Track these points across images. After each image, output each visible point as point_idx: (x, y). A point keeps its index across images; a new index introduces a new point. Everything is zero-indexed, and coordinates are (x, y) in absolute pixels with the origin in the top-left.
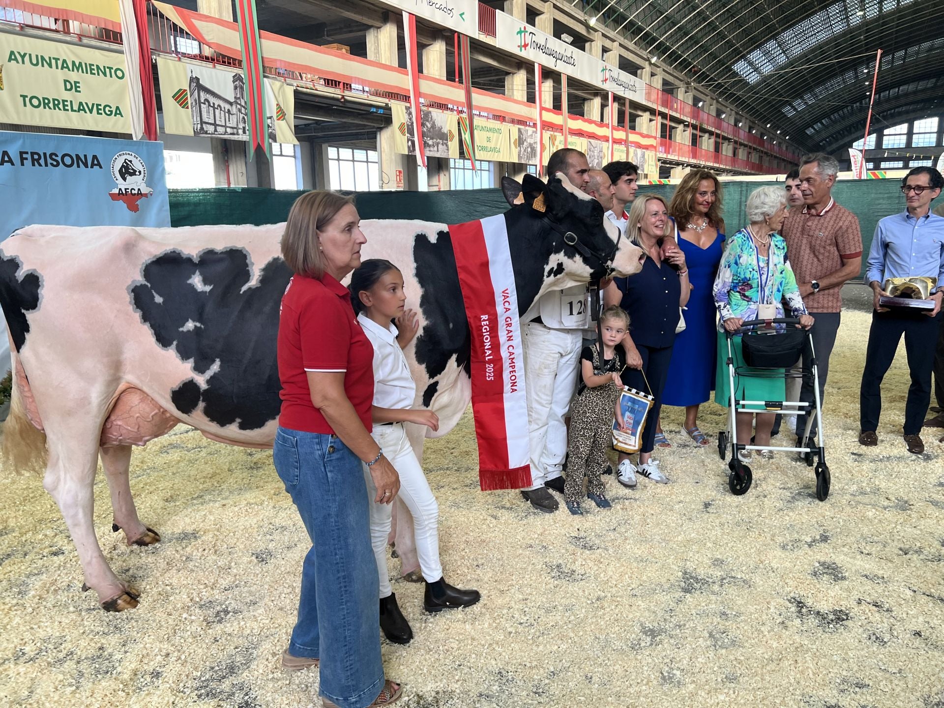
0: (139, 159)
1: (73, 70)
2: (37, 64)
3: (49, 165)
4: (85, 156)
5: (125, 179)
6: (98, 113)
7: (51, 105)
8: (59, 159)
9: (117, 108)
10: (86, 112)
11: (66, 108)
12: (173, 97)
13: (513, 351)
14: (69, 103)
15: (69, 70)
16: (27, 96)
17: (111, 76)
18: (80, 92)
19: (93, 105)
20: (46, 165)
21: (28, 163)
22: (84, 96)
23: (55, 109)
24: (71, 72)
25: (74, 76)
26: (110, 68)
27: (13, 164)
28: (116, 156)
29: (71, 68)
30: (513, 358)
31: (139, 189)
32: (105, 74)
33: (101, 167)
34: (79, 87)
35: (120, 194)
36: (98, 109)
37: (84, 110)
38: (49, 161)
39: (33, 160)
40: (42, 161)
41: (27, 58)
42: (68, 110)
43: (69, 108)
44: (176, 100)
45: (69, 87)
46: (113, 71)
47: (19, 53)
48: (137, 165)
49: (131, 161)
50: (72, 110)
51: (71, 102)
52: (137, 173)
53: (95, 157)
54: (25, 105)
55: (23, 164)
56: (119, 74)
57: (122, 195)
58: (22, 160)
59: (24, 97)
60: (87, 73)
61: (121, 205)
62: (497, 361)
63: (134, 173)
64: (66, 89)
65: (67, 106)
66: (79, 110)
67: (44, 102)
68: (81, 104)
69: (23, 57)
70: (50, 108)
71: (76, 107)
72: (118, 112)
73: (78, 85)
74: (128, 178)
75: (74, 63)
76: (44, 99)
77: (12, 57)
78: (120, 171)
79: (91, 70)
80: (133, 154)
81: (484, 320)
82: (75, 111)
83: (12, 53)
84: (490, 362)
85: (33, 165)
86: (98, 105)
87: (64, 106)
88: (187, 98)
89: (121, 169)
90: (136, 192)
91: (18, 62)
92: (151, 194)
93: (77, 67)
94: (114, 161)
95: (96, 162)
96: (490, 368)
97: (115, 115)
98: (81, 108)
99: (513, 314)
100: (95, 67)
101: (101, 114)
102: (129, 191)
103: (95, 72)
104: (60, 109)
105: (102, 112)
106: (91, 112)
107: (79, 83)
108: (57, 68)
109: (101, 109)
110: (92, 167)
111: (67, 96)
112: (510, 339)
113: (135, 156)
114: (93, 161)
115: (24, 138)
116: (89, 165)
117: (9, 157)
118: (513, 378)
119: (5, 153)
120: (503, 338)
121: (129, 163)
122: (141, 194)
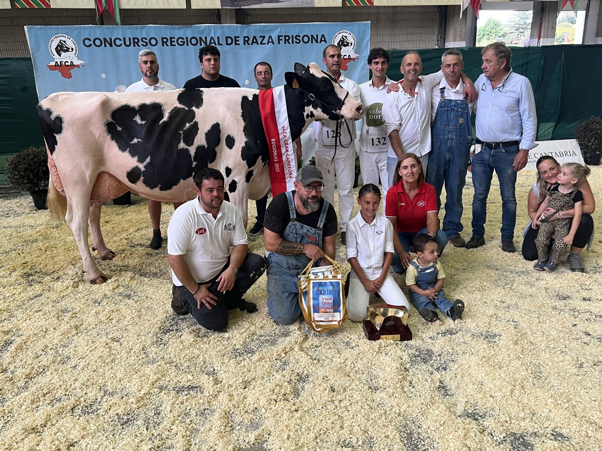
0: (352, 35)
3: (294, 42)
4: (317, 36)
8: (301, 39)
13: (289, 157)
20: (293, 43)
21: (282, 42)
27: (273, 43)
28: (337, 34)
30: (289, 161)
31: (349, 56)
33: (326, 42)
38: (295, 40)
39: (285, 40)
40: (290, 41)
48: (350, 39)
49: (346, 37)
52: (350, 45)
53: (323, 36)
55: (279, 43)
58: (279, 40)
62: (281, 162)
63: (347, 45)
74: (343, 48)
78: (338, 44)
80: (348, 32)
81: (273, 142)
84: (277, 162)
85: (285, 43)
89: (339, 42)
90: (347, 57)
92: (358, 59)
94: (335, 38)
95: (323, 39)
96: (277, 166)
99: (288, 138)
110: (320, 42)
112: (287, 151)
113: (349, 33)
114: (321, 38)
115: (281, 27)
116: (319, 41)
117: (272, 39)
118: (290, 171)
119: (270, 37)
120: (283, 150)
121: (345, 38)
122: (350, 58)
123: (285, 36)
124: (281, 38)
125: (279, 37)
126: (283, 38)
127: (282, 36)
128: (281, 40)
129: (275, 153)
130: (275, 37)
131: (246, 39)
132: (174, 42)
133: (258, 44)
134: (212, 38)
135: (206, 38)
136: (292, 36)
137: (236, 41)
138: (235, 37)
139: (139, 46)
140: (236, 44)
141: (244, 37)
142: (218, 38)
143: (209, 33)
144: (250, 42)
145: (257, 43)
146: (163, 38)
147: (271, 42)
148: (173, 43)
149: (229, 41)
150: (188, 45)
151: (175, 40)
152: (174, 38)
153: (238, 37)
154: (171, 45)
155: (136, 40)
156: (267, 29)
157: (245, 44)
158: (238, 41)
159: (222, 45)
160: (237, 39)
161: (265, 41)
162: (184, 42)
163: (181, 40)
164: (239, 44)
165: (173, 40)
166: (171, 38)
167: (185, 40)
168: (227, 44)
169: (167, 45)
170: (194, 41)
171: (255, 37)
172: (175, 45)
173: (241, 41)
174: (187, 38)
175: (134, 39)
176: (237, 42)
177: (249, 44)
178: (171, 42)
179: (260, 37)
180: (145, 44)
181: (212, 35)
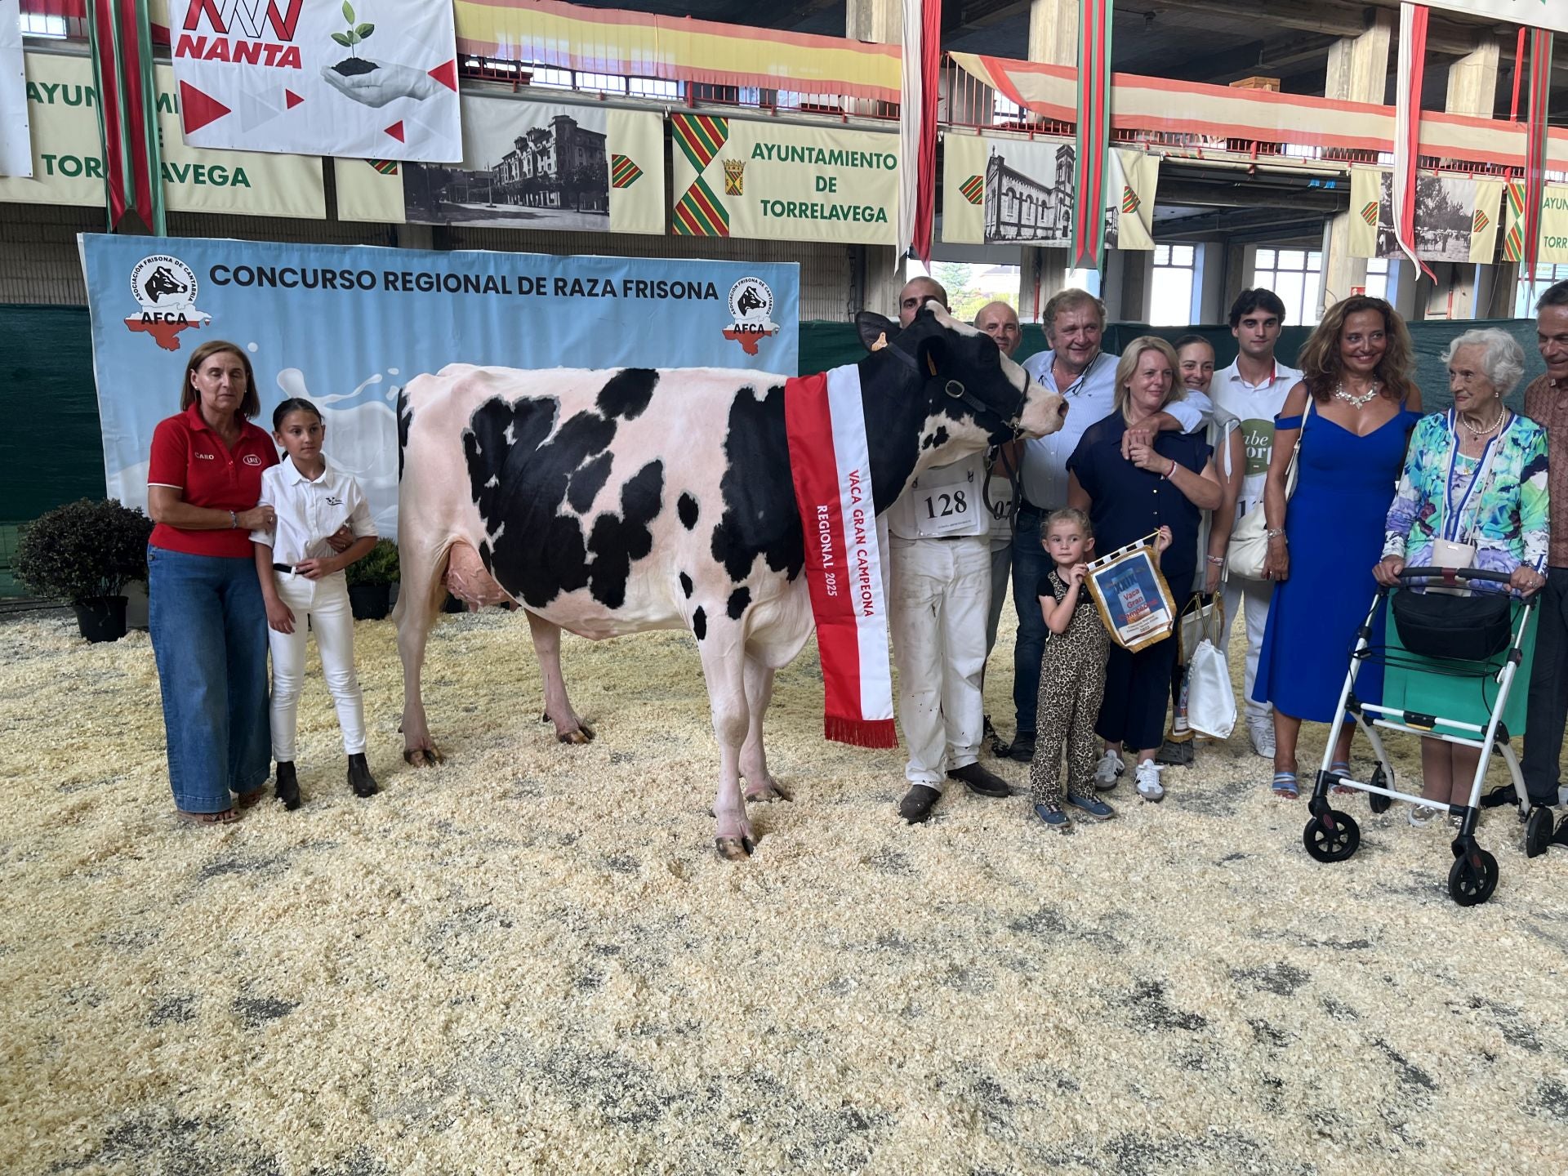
0: (766, 285)
1: (830, 163)
2: (786, 159)
3: (656, 295)
4: (699, 284)
5: (744, 312)
6: (855, 219)
7: (797, 212)
8: (668, 288)
9: (881, 210)
10: (839, 219)
11: (815, 214)
12: (961, 189)
13: (865, 558)
14: (819, 208)
15: (825, 163)
16: (769, 202)
17: (878, 167)
18: (835, 191)
19: (850, 207)
20: (652, 296)
21: (632, 293)
22: (840, 198)
23: (801, 216)
24: (827, 166)
25: (829, 171)
26: (879, 156)
27: (615, 295)
28: (737, 284)
29: (827, 161)
30: (866, 569)
31: (761, 326)
32: (871, 165)
33: (716, 298)
34: (835, 185)
35: (737, 332)
36: (855, 214)
37: (837, 216)
38: (656, 291)
39: (638, 290)
40: (648, 292)
41: (775, 152)
42: (816, 217)
43: (818, 214)
44: (964, 193)
45: (821, 186)
46: (882, 159)
47: (766, 145)
48: (762, 294)
49: (754, 290)
50: (823, 217)
51: (822, 206)
52: (761, 305)
53: (711, 285)
54: (765, 214)
55: (626, 295)
56: (890, 162)
57: (739, 333)
58: (626, 289)
59: (765, 202)
60: (847, 165)
61: (737, 345)
62: (841, 571)
63: (757, 305)
64: (818, 189)
65: (817, 211)
66: (831, 215)
67: (789, 208)
68: (834, 207)
69: (770, 150)
70: (795, 216)
71: (827, 214)
72: (882, 216)
73: (833, 182)
74: (749, 311)
75: (832, 152)
76: (789, 204)
77: (758, 152)
78: (740, 303)
79: (854, 159)
80: (759, 280)
81: (822, 513)
82: (826, 218)
83: (758, 146)
84: (830, 570)
85: (638, 296)
86: (855, 208)
87: (813, 211)
88: (981, 189)
89: (741, 299)
90: (757, 329)
91: (763, 158)
92: (777, 332)
93: (836, 157)
94: (734, 290)
95: (711, 292)
96: (831, 579)
97: (877, 221)
98: (834, 213)
99: (864, 505)
100: (858, 156)
101: (858, 220)
102: (748, 327)
103: (858, 162)
104: (807, 216)
105: (860, 216)
106: (846, 217)
107: (835, 179)
108: (810, 161)
109: (859, 214)
110: (706, 298)
111: (818, 198)
112: (860, 540)
113: (760, 283)
114: (708, 290)
115: (630, 264)
116: (703, 295)
117: (612, 287)
118: (866, 596)
119: (608, 282)
120: (850, 538)
121: (752, 292)
122: (763, 331)
123: (638, 283)
124: (629, 285)
125: (626, 282)
126: (633, 286)
127: (632, 282)
128: (630, 289)
129: (827, 546)
130: (617, 282)
131: (561, 284)
132: (410, 282)
133: (583, 295)
134: (490, 278)
135: (477, 277)
136: (652, 283)
137: (539, 286)
138: (538, 280)
139: (334, 287)
140: (539, 293)
141: (557, 280)
142: (504, 278)
143: (485, 267)
144: (568, 290)
145: (581, 292)
146: (387, 274)
147: (609, 292)
148: (408, 285)
149: (526, 286)
150: (439, 290)
151: (413, 278)
152: (411, 274)
153: (544, 279)
154: (405, 288)
155: (329, 276)
156: (603, 265)
157: (557, 294)
158: (544, 286)
159: (510, 292)
160: (542, 283)
161: (599, 289)
162: (431, 284)
163: (425, 279)
164: (545, 294)
165: (408, 278)
166: (404, 274)
167: (434, 280)
168: (521, 292)
169: (396, 289)
170: (452, 283)
171: (577, 282)
172: (412, 289)
173: (550, 287)
174: (438, 276)
175: (324, 272)
176: (542, 290)
177: (564, 294)
178: (405, 282)
179: (589, 281)
180: (347, 284)
181: (491, 272)
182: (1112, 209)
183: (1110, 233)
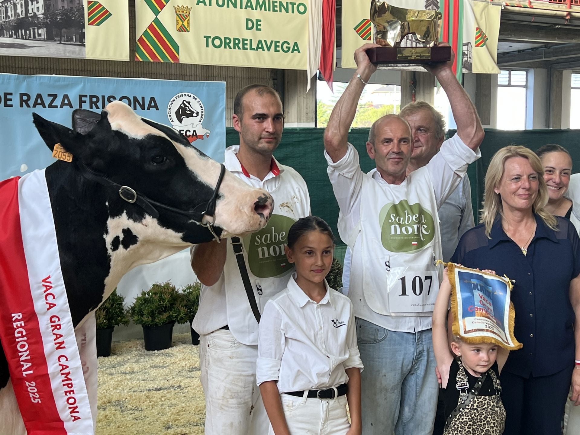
0: (198, 100)
1: (256, 9)
2: (223, 5)
4: (143, 98)
5: (180, 121)
6: (276, 50)
7: (232, 45)
9: (296, 44)
10: (264, 50)
11: (246, 46)
12: (355, 29)
14: (248, 42)
15: (253, 9)
16: (210, 37)
17: (293, 12)
18: (260, 30)
19: (272, 42)
21: (86, 106)
22: (265, 35)
23: (234, 48)
24: (254, 11)
25: (256, 14)
26: (293, 4)
27: (72, 107)
28: (174, 98)
29: (254, 8)
31: (195, 131)
32: (287, 11)
33: (157, 109)
34: (260, 25)
36: (276, 46)
37: (262, 48)
38: (107, 103)
39: (91, 103)
42: (247, 49)
43: (248, 46)
44: (357, 32)
45: (250, 26)
46: (295, 6)
48: (195, 106)
49: (189, 103)
50: (251, 49)
51: (251, 40)
52: (195, 115)
53: (152, 99)
54: (207, 46)
55: (81, 107)
56: (302, 9)
58: (81, 102)
59: (207, 38)
60: (269, 10)
63: (191, 115)
64: (247, 28)
65: (247, 44)
66: (258, 48)
67: (225, 41)
68: (260, 42)
70: (230, 48)
71: (254, 46)
72: (296, 48)
73: (259, 23)
74: (185, 119)
75: (258, 1)
76: (225, 39)
78: (177, 113)
79: (274, 6)
80: (192, 96)
82: (254, 49)
85: (91, 107)
86: (276, 42)
87: (244, 44)
88: (370, 29)
89: (178, 110)
90: (191, 134)
91: (205, 4)
92: (208, 136)
93: (261, 4)
94: (172, 103)
95: (153, 104)
97: (292, 52)
98: (260, 46)
100: (278, 4)
101: (279, 51)
102: (184, 132)
103: (278, 9)
104: (239, 48)
105: (280, 49)
106: (269, 49)
107: (260, 21)
108: (241, 8)
109: (279, 46)
110: (148, 109)
111: (247, 35)
113: (194, 98)
114: (150, 103)
115: (85, 82)
116: (146, 106)
117: (69, 100)
119: (66, 97)
121: (187, 104)
122: (196, 136)
123: (91, 97)
124: (83, 99)
125: (81, 96)
126: (87, 99)
127: (86, 96)
128: (85, 102)
133: (44, 106)
136: (103, 97)
137: (6, 100)
138: (6, 94)
140: (6, 105)
141: (22, 95)
144: (31, 103)
145: (43, 104)
147: (66, 105)
153: (11, 94)
156: (61, 83)
157: (21, 106)
158: (11, 100)
160: (9, 97)
161: (58, 102)
164: (11, 106)
171: (39, 96)
173: (16, 100)
176: (9, 103)
177: (28, 106)
179: (49, 95)
182: (467, 44)
183: (466, 61)
